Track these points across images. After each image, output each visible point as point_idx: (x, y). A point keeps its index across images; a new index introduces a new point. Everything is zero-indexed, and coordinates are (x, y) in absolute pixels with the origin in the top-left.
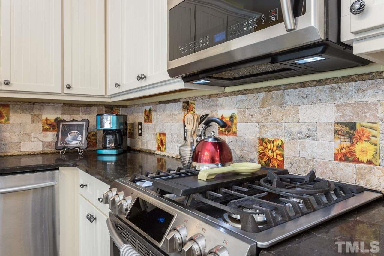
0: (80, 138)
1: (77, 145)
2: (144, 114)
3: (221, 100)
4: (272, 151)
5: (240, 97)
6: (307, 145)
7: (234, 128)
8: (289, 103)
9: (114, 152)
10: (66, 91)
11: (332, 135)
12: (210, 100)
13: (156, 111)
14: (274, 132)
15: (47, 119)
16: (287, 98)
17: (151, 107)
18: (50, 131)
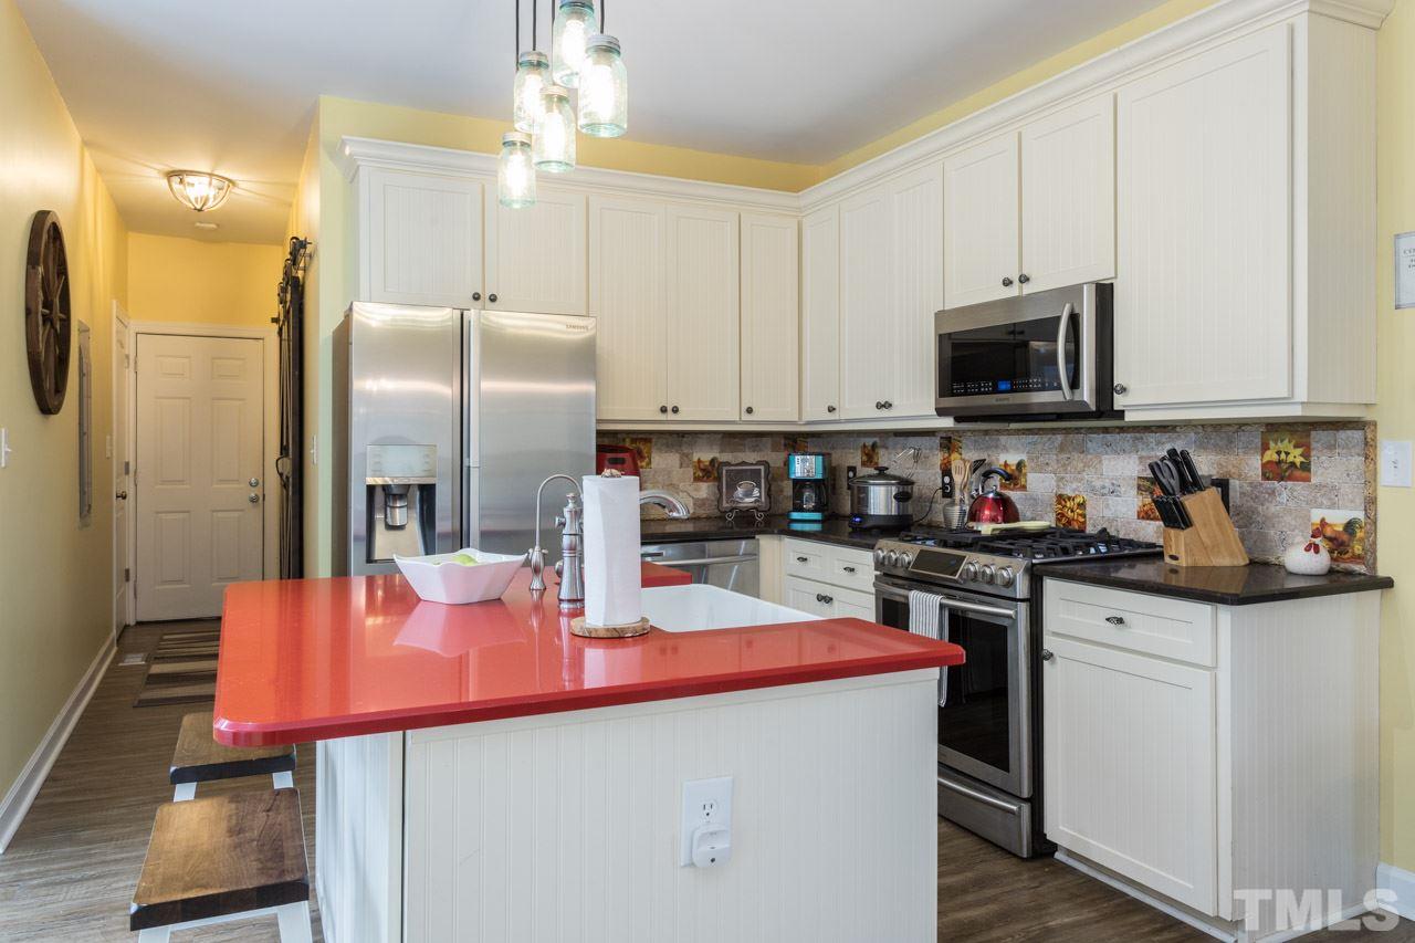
0: (756, 492)
1: (756, 505)
2: (859, 452)
3: (1003, 439)
4: (1072, 511)
5: (1030, 438)
6: (1110, 502)
7: (1023, 480)
8: (1091, 451)
9: (817, 516)
10: (746, 417)
11: (1134, 491)
12: (987, 438)
13: (887, 448)
14: (1074, 486)
15: (699, 461)
16: (1089, 444)
17: (877, 439)
18: (702, 481)
